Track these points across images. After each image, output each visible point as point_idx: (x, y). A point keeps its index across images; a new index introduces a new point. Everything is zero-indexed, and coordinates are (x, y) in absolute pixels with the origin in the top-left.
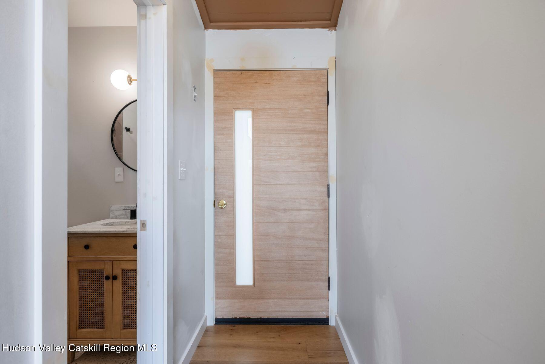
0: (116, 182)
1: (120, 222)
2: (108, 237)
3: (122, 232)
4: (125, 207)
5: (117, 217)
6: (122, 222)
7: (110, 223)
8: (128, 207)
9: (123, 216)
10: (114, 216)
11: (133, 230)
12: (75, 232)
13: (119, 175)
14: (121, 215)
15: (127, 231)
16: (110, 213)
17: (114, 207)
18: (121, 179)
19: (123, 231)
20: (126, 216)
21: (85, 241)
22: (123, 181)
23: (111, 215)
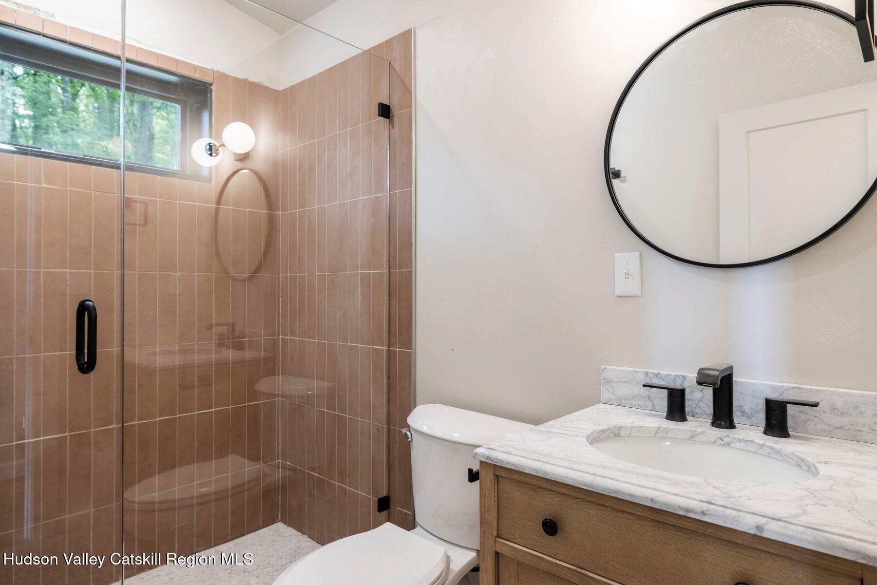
0: (620, 297)
1: (642, 427)
2: (623, 512)
3: (682, 513)
4: (647, 373)
5: (623, 401)
6: (646, 428)
7: (609, 429)
8: (657, 375)
9: (641, 403)
10: (613, 397)
11: (734, 518)
12: (515, 466)
13: (627, 274)
14: (633, 397)
15: (703, 513)
16: (603, 389)
17: (615, 370)
18: (632, 287)
19: (688, 510)
20: (649, 403)
21: (546, 506)
22: (640, 295)
23: (605, 394)
